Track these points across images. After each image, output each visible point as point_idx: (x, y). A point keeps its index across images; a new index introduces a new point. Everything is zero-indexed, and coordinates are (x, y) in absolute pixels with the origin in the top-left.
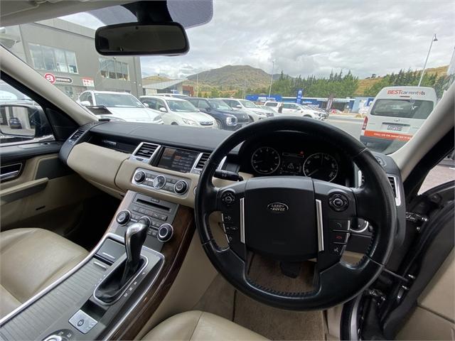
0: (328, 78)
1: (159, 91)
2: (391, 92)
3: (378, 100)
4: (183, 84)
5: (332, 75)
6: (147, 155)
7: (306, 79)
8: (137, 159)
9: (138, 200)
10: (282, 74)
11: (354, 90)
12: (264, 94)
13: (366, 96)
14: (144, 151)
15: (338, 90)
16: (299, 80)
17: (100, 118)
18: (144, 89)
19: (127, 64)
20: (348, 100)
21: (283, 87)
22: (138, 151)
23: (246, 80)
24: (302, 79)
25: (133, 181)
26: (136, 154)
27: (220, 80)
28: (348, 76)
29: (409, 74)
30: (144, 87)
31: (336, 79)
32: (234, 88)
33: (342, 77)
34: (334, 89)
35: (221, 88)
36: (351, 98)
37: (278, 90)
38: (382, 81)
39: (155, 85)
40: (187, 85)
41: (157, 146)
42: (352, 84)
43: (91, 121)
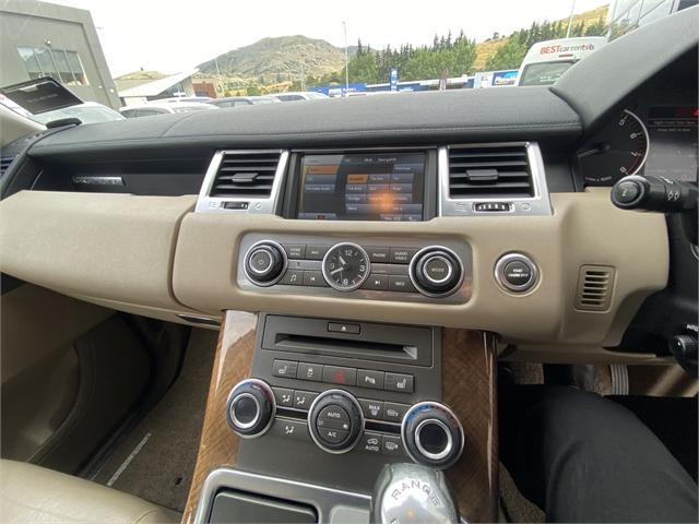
0: (431, 45)
1: (150, 98)
2: (544, 51)
3: (527, 67)
4: (194, 82)
5: (436, 39)
6: (259, 188)
7: (399, 51)
8: (226, 205)
9: (281, 337)
10: (360, 46)
11: (471, 62)
12: (335, 84)
13: (491, 70)
14: (236, 178)
15: (449, 63)
16: (388, 53)
17: (50, 120)
18: (122, 99)
19: (75, 52)
20: (464, 79)
21: (365, 68)
22: (217, 182)
23: (302, 62)
24: (393, 51)
25: (245, 281)
26: (214, 192)
27: (258, 66)
28: (460, 39)
29: (546, 27)
30: (121, 94)
31: (443, 46)
32: (284, 79)
33: (452, 42)
34: (443, 63)
35: (262, 81)
36: (469, 74)
37: (357, 74)
38: (510, 43)
39: (140, 88)
40: (200, 82)
41: (278, 156)
42: (467, 52)
43: (28, 131)
